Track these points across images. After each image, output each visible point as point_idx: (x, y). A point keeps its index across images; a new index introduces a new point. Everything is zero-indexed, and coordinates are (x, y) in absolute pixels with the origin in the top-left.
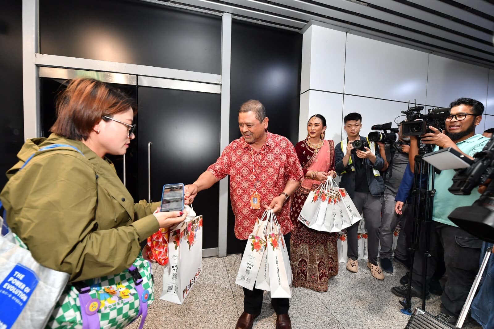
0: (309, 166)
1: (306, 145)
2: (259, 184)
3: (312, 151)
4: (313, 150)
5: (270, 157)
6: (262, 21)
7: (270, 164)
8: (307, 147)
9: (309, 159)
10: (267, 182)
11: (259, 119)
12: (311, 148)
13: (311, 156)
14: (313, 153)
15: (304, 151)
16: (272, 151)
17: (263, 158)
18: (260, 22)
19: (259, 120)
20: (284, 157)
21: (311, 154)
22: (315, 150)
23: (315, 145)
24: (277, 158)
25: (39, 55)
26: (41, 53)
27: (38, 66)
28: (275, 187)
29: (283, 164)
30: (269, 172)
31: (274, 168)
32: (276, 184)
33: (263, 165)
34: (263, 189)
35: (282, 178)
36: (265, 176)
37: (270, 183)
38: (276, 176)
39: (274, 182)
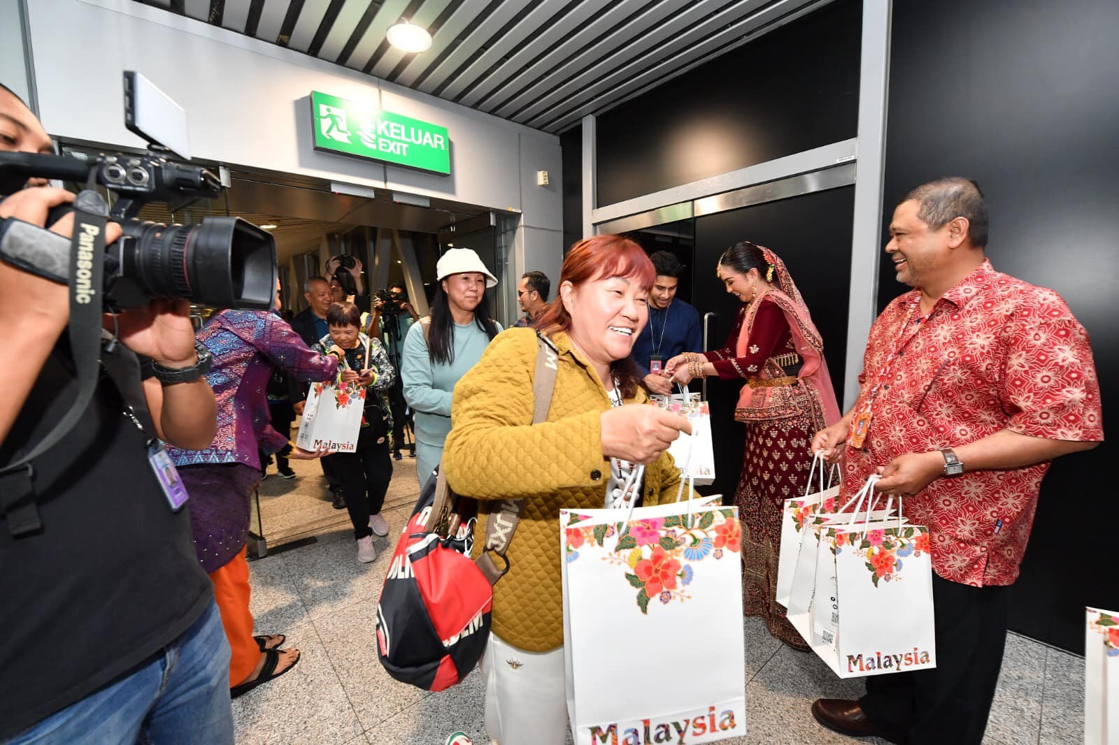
2: (887, 392)
10: (901, 391)
11: (929, 218)
16: (959, 318)
17: (924, 331)
20: (982, 341)
24: (961, 337)
25: (596, 211)
26: (598, 207)
27: (595, 225)
28: (918, 411)
29: (968, 359)
30: (917, 370)
31: (933, 360)
32: (921, 403)
33: (914, 349)
34: (888, 407)
35: (948, 396)
36: (904, 376)
37: (906, 396)
38: (926, 384)
39: (915, 397)
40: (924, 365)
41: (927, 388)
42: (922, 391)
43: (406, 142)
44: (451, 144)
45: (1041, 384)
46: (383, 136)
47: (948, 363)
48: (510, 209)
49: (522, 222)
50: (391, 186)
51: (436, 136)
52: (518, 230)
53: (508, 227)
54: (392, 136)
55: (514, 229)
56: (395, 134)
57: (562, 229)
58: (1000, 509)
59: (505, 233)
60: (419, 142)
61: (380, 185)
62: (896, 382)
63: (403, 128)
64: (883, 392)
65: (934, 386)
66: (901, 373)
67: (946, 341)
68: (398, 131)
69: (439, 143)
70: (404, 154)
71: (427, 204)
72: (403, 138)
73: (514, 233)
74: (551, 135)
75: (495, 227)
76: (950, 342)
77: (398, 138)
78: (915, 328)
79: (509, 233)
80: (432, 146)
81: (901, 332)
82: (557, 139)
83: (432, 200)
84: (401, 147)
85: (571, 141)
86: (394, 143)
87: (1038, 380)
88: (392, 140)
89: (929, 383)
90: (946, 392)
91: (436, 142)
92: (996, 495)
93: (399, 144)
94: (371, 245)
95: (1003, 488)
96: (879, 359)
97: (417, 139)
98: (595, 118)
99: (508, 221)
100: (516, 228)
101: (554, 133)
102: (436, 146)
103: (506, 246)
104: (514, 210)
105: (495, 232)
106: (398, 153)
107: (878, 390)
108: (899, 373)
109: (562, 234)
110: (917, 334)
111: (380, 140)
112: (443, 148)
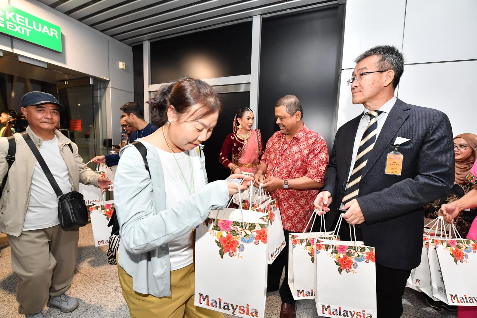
0: (240, 157)
1: (236, 137)
2: (278, 169)
3: (241, 143)
4: (243, 141)
5: (295, 149)
6: (290, 9)
7: (292, 154)
8: (237, 139)
9: (239, 150)
10: (283, 169)
11: (290, 112)
12: (241, 140)
13: (242, 147)
14: (243, 144)
15: (235, 143)
16: (299, 144)
17: (288, 148)
18: (289, 11)
19: (290, 114)
20: (306, 152)
21: (241, 146)
22: (245, 141)
23: (244, 136)
24: (300, 151)
25: (150, 85)
26: (151, 84)
27: (150, 92)
28: (289, 177)
29: (303, 158)
30: (288, 162)
31: (292, 158)
32: (290, 174)
33: (286, 154)
34: (279, 175)
35: (297, 171)
36: (284, 164)
37: (285, 171)
38: (291, 167)
39: (288, 172)
40: (290, 160)
41: (291, 168)
42: (290, 169)
43: (29, 28)
44: (63, 37)
45: (315, 164)
46: (10, 20)
47: (297, 160)
48: (102, 77)
49: (110, 85)
50: (16, 51)
51: (52, 30)
52: (107, 89)
53: (102, 86)
54: (18, 22)
55: (105, 88)
56: (20, 21)
57: (133, 92)
58: (309, 206)
59: (100, 89)
60: (40, 30)
61: (9, 49)
62: (281, 166)
63: (27, 20)
64: (277, 169)
65: (293, 168)
66: (283, 163)
67: (296, 152)
68: (23, 21)
69: (54, 33)
70: (28, 34)
71: (46, 66)
72: (27, 25)
73: (105, 90)
74: (127, 46)
75: (93, 86)
76: (297, 152)
77: (24, 25)
78: (286, 146)
79: (103, 90)
80: (49, 34)
81: (281, 147)
82: (131, 48)
83: (48, 64)
84: (25, 31)
85: (138, 51)
86: (20, 27)
87: (314, 163)
88: (18, 25)
89: (292, 167)
90: (297, 170)
91: (52, 33)
92: (309, 202)
93: (23, 28)
94: (10, 85)
95: (310, 200)
96: (274, 156)
97: (38, 28)
98: (149, 43)
99: (102, 84)
100: (107, 88)
101: (129, 45)
102: (52, 35)
103: (100, 96)
104: (105, 78)
105: (93, 88)
106: (23, 33)
107: (275, 169)
108: (282, 163)
109: (133, 94)
110: (287, 148)
111: (8, 23)
112: (57, 37)
